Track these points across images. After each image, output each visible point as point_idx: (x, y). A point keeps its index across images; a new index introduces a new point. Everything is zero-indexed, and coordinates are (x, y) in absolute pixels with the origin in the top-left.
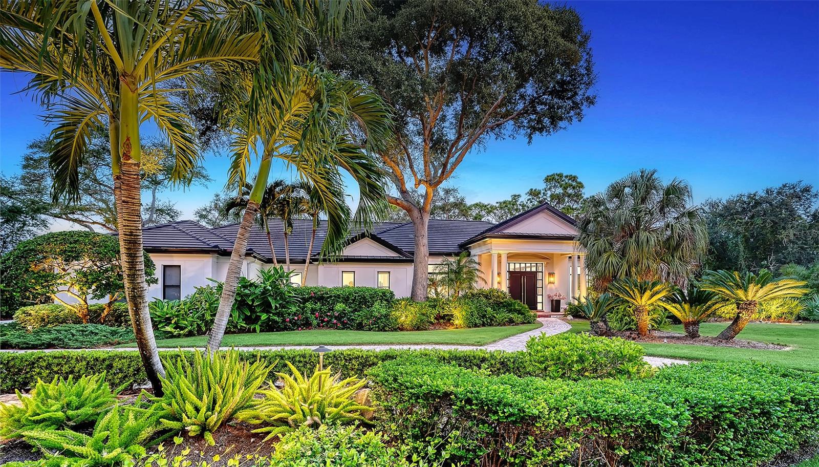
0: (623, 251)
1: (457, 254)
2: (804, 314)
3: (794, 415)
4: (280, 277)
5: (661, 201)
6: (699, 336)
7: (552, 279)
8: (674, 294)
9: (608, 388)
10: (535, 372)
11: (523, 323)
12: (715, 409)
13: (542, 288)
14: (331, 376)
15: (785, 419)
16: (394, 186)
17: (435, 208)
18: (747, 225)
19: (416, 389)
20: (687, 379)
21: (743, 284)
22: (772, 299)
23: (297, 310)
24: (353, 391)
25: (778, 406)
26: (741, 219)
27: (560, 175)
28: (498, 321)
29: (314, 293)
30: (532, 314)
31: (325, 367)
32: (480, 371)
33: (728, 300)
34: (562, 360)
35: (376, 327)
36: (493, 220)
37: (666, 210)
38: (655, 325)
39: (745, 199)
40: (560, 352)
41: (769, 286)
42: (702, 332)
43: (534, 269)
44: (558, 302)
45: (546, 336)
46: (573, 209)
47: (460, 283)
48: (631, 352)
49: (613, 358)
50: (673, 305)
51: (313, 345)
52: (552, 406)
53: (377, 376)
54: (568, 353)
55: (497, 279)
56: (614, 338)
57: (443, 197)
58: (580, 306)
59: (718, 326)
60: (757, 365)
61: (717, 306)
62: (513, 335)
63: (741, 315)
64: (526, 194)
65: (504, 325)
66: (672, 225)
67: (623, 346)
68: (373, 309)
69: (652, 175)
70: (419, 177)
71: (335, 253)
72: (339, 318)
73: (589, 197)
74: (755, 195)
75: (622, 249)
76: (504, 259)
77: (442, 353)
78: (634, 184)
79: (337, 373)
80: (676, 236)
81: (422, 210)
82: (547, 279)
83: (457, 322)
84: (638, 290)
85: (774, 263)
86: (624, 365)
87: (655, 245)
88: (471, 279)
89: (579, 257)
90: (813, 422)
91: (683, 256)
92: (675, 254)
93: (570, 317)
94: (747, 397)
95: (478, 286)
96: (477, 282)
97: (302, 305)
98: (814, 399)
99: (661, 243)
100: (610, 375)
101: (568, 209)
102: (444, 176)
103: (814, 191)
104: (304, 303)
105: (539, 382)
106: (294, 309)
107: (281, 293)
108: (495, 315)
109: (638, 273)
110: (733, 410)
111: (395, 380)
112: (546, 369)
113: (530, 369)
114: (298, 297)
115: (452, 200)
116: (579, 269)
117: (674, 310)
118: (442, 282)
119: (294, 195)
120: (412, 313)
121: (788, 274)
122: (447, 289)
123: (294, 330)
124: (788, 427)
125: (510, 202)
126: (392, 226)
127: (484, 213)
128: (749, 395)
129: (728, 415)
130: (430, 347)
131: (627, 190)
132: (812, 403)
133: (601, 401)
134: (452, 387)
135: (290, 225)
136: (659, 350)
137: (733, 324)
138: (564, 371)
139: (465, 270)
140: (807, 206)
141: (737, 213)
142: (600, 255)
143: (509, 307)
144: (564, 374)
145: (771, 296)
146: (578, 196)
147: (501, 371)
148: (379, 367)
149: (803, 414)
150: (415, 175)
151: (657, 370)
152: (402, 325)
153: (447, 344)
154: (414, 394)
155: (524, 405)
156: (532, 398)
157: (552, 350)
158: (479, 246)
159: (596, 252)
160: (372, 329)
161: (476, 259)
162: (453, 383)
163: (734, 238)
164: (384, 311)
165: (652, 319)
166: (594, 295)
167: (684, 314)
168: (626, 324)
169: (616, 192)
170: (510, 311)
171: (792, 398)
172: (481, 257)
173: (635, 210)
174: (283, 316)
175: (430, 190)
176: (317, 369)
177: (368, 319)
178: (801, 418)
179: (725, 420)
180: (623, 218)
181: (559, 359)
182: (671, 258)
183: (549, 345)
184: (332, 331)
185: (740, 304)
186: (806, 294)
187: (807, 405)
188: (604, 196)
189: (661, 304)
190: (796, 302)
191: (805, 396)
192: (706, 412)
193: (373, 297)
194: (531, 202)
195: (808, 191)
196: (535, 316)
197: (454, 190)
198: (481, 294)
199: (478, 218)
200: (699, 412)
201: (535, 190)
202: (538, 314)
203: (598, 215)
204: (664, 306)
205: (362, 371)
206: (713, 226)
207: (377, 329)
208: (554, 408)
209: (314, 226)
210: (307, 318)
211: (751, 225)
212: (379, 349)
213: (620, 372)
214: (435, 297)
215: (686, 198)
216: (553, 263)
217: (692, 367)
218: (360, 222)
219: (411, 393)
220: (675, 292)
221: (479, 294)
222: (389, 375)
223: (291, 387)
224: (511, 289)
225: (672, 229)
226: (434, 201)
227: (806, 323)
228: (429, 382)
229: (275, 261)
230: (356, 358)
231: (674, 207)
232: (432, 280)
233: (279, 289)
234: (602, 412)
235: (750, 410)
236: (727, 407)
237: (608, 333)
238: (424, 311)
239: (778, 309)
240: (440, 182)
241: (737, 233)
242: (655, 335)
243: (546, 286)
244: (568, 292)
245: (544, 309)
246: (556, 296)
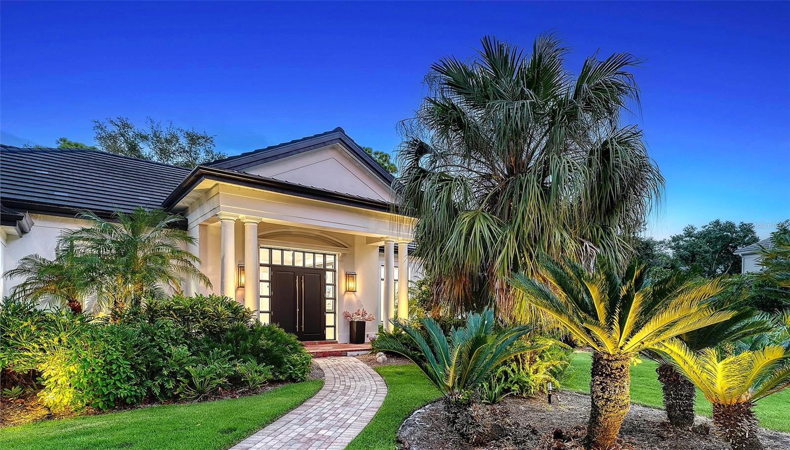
7: (351, 285)
11: (277, 382)
13: (335, 299)
43: (319, 264)
44: (361, 325)
55: (234, 278)
58: (398, 333)
65: (216, 394)
82: (343, 284)
93: (381, 357)
142: (455, 215)
166: (420, 312)
172: (206, 230)
202: (325, 349)
216: (353, 255)
243: (341, 297)
244: (378, 309)
245: (337, 339)
246: (359, 315)
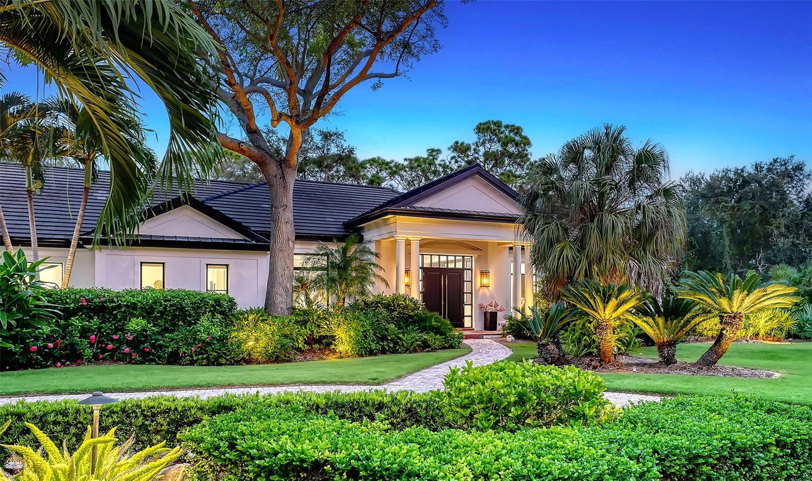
0: (582, 241)
1: (341, 239)
2: (794, 330)
3: (779, 462)
4: (18, 270)
5: (631, 171)
6: (676, 362)
7: (485, 281)
8: (645, 304)
9: (555, 440)
10: (456, 422)
11: (444, 348)
12: (689, 460)
13: (472, 293)
14: (115, 445)
15: (768, 468)
16: (236, 120)
17: (306, 161)
18: (733, 211)
19: (267, 460)
20: (657, 421)
21: (727, 290)
22: (760, 310)
23: (52, 331)
24: (158, 469)
25: (761, 452)
26: (726, 202)
27: (498, 124)
28: (405, 345)
29: (87, 301)
30: (457, 333)
31: (104, 430)
32: (374, 424)
33: (710, 312)
34: (495, 402)
35: (203, 359)
36: (399, 185)
37: (638, 184)
38: (623, 348)
39: (732, 175)
40: (493, 389)
41: (757, 293)
42: (679, 356)
43: (459, 265)
44: (494, 315)
45: (473, 367)
46: (515, 176)
47: (347, 285)
48: (588, 386)
49: (565, 395)
50: (645, 319)
51: (84, 392)
52: (478, 472)
53: (198, 441)
54: (502, 391)
55: (404, 280)
56: (566, 367)
57: (320, 145)
58: (524, 322)
59: (698, 347)
60: (739, 399)
61: (697, 320)
62: (428, 367)
63: (724, 332)
64: (449, 149)
65: (415, 351)
66: (644, 206)
67: (577, 379)
68: (198, 327)
69: (619, 134)
70: (279, 109)
71: (125, 230)
72: (135, 344)
73: (537, 159)
74: (742, 171)
75: (580, 238)
76: (415, 248)
77: (314, 398)
78: (597, 145)
79: (128, 439)
80: (648, 222)
81: (283, 163)
82: (478, 281)
83: (341, 348)
84: (601, 298)
85: (763, 262)
86: (578, 405)
87: (623, 234)
88: (363, 279)
89: (523, 249)
90: (799, 470)
91: (657, 250)
92: (647, 248)
93: (510, 338)
94: (727, 442)
95: (375, 290)
96: (373, 283)
97: (62, 322)
98: (800, 440)
99: (630, 231)
100: (560, 421)
101: (509, 176)
102: (321, 111)
103: (807, 170)
104: (66, 318)
105: (461, 437)
106: (46, 329)
107: (20, 300)
108: (401, 336)
109: (601, 273)
110: (711, 460)
111: (232, 446)
112: (471, 416)
113: (449, 417)
114: (54, 308)
115: (334, 150)
116: (523, 266)
117: (645, 325)
118: (317, 282)
119: (47, 122)
120: (266, 335)
121: (777, 278)
122: (325, 296)
123: (47, 367)
124: (773, 478)
125: (425, 160)
126: (232, 189)
127: (385, 175)
128: (729, 439)
129: (705, 469)
130: (294, 389)
131: (587, 153)
132: (798, 445)
133: (545, 460)
134: (327, 453)
135: (38, 175)
136: (627, 383)
137: (716, 344)
138: (497, 418)
139: (354, 264)
140: (799, 189)
141: (722, 194)
142: (552, 246)
143: (421, 323)
144: (496, 423)
145: (759, 306)
146: (522, 157)
147: (408, 423)
148: (204, 426)
149: (788, 461)
150: (272, 105)
151: (622, 411)
152: (249, 354)
153: (324, 383)
154: (265, 467)
155: (437, 472)
156: (450, 463)
157: (481, 387)
158: (378, 226)
159: (545, 241)
160: (196, 361)
161: (372, 247)
162: (329, 446)
163: (718, 227)
164: (216, 331)
165: (618, 340)
166: (543, 304)
167: (657, 331)
168: (585, 347)
169: (574, 154)
170: (424, 329)
171: (776, 440)
172: (379, 245)
173: (597, 182)
174: (23, 342)
175: (297, 132)
176: (88, 434)
177: (189, 344)
178: (787, 465)
179: (701, 475)
180: (582, 193)
181: (490, 400)
182: (643, 252)
183: (476, 379)
184: (122, 366)
185: (723, 317)
186: (796, 304)
187: (793, 449)
188: (558, 161)
189: (630, 318)
190: (786, 315)
191: (791, 437)
192: (679, 465)
193: (199, 307)
194: (457, 162)
195: (801, 169)
196: (461, 337)
197: (338, 135)
198: (379, 302)
199: (375, 182)
200: (669, 467)
201: (462, 144)
202: (466, 333)
203: (549, 187)
204: (633, 320)
205: (174, 433)
206: (694, 210)
207: (205, 362)
208: (482, 474)
209: (87, 181)
210: (73, 345)
211: (739, 209)
212: (207, 396)
213: (574, 416)
214: (305, 307)
215: (661, 170)
216: (487, 256)
217: (664, 405)
218: (171, 178)
219: (259, 466)
220: (647, 301)
221: (377, 303)
222: (221, 439)
223: (37, 469)
224: (426, 295)
225: (644, 211)
226: (306, 151)
227: (797, 342)
228: (289, 446)
229: (8, 241)
230: (165, 412)
231: (646, 181)
232: (300, 280)
233: (16, 292)
234: (547, 476)
235: (730, 459)
236: (703, 457)
237: (560, 361)
238: (287, 331)
239: (767, 324)
240: (313, 119)
241: (722, 222)
242: (622, 361)
243: (477, 291)
244: (508, 301)
245: (474, 327)
246: (492, 306)
